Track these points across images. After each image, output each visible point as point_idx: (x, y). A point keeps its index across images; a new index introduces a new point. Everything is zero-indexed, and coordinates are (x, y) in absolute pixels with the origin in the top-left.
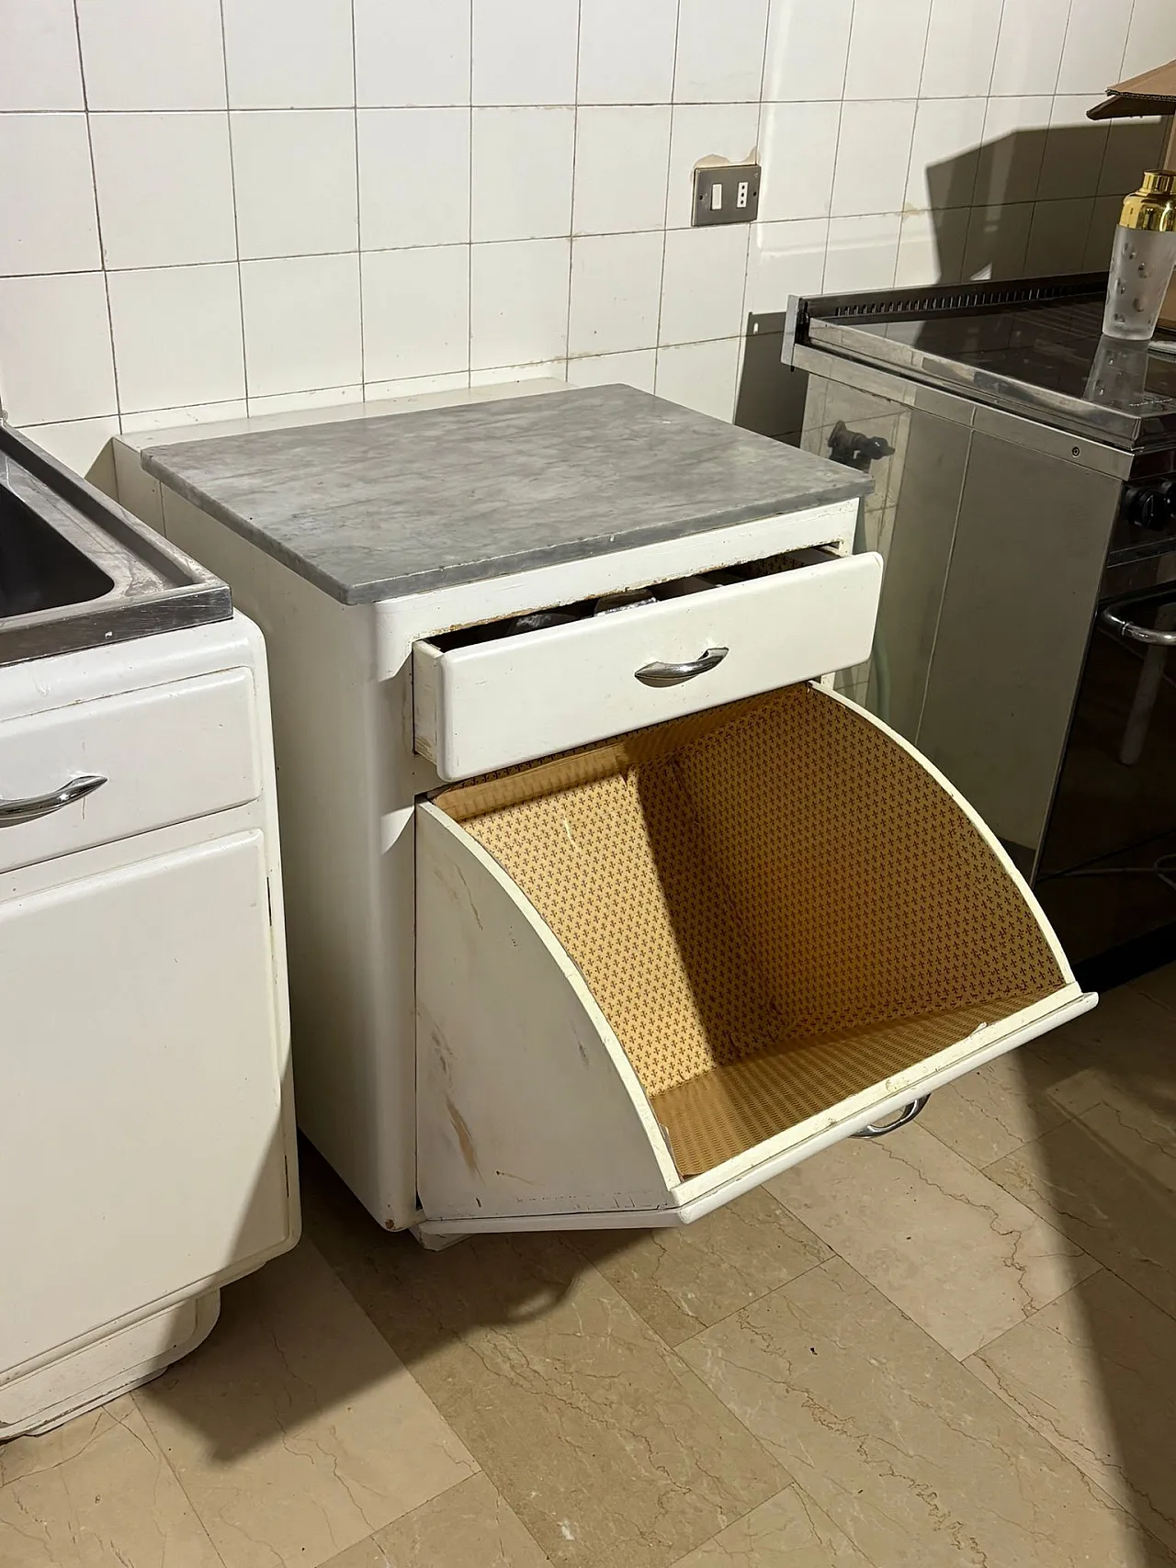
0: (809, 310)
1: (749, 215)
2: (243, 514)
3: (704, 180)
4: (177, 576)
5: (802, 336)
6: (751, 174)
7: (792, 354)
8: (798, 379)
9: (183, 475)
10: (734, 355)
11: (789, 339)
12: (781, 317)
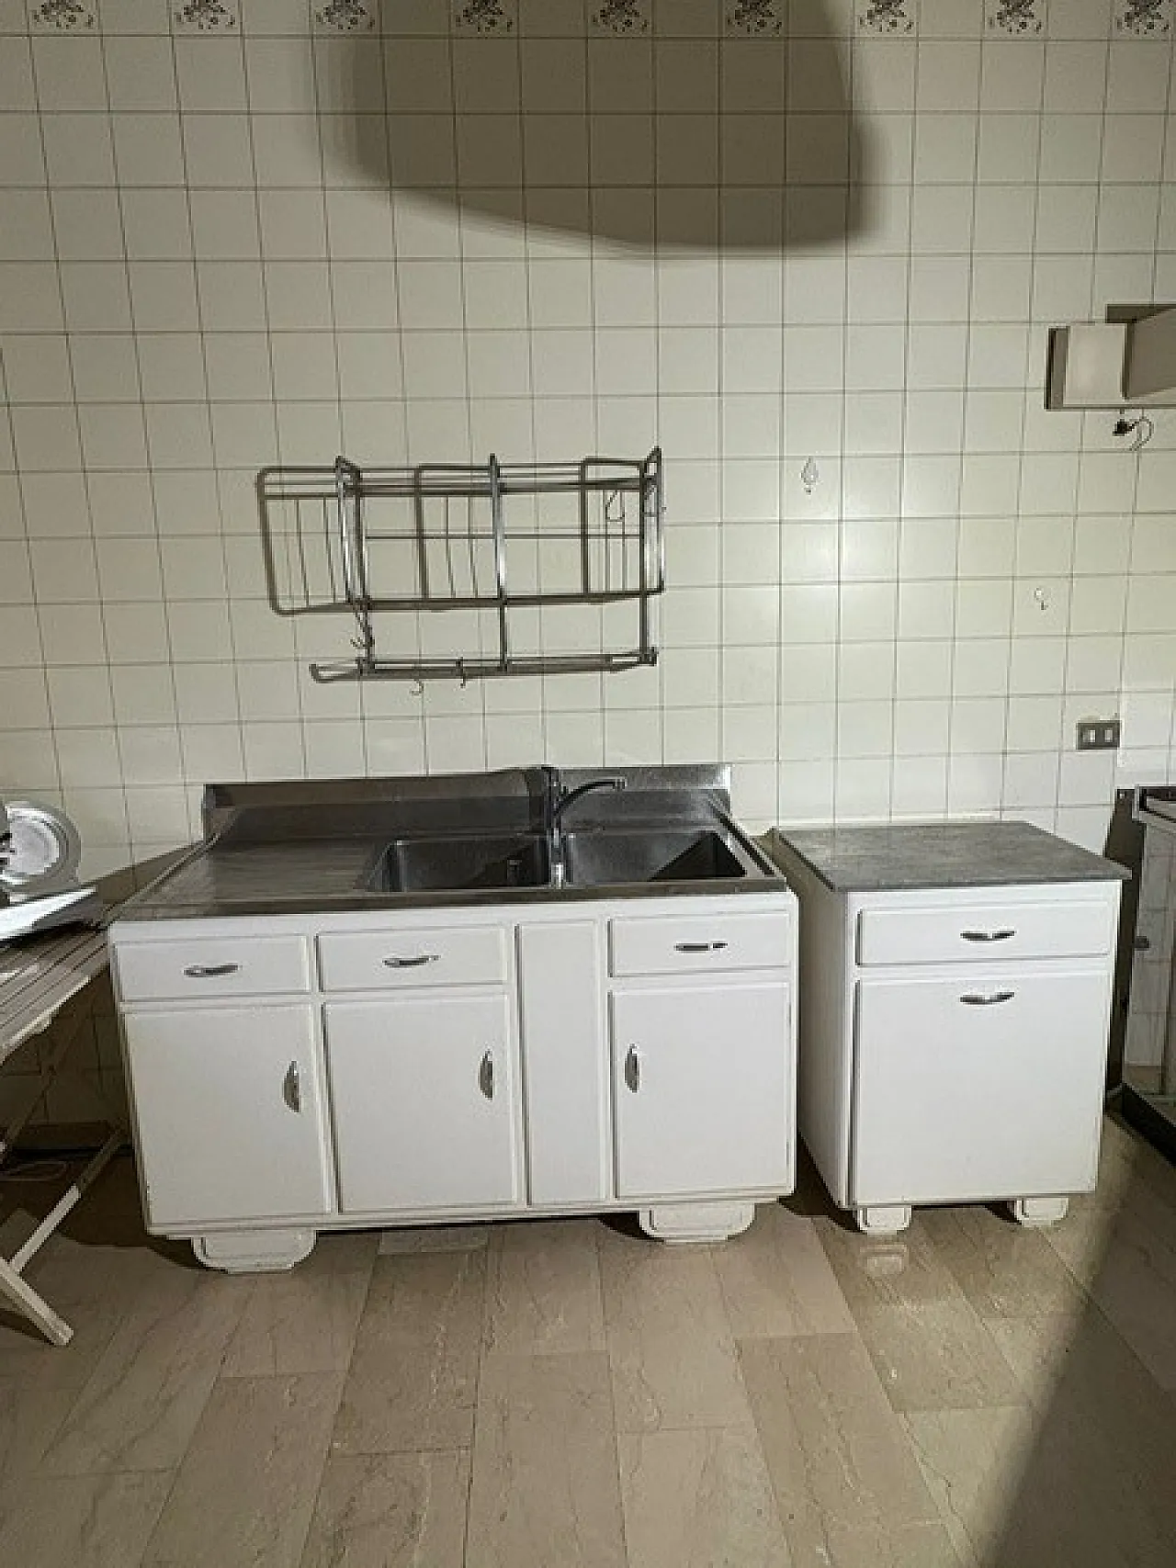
0: (1145, 792)
1: (1114, 744)
2: (808, 856)
3: (1083, 728)
4: (768, 872)
5: (1143, 806)
6: (1115, 726)
7: (1137, 815)
8: (1141, 827)
9: (792, 842)
10: (1108, 813)
11: (1136, 808)
12: (1132, 791)
